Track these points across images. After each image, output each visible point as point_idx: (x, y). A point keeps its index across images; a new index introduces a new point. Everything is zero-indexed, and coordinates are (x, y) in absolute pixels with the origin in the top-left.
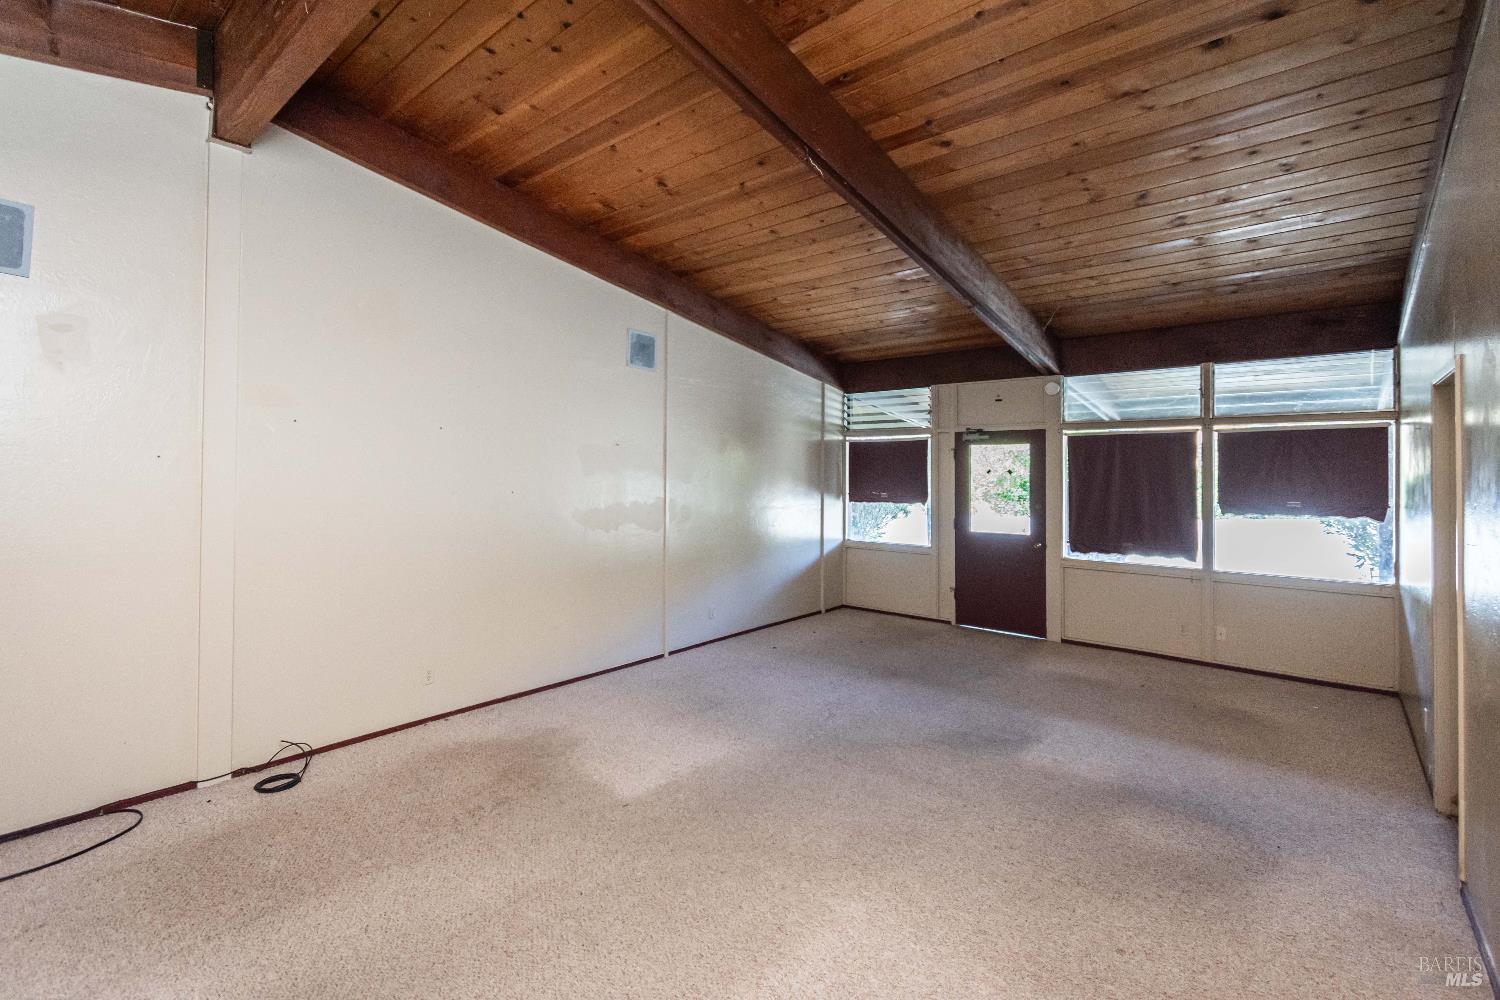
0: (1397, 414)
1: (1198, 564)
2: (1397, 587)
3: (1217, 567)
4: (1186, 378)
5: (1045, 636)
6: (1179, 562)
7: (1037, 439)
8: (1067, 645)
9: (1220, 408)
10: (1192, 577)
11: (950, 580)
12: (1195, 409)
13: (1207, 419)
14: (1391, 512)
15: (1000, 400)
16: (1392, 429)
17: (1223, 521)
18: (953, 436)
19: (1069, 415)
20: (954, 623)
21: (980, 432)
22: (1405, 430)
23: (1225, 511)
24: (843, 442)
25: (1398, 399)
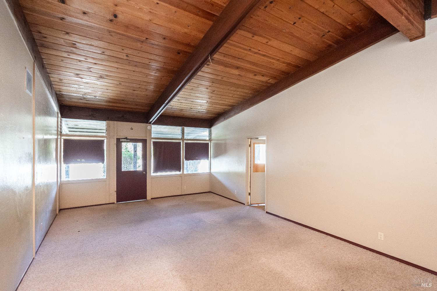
1: (181, 173)
2: (210, 172)
3: (185, 173)
4: (178, 129)
5: (146, 199)
6: (178, 173)
7: (144, 142)
8: (153, 200)
9: (185, 137)
10: (180, 176)
11: (115, 189)
12: (180, 137)
13: (183, 139)
14: (209, 158)
15: (132, 129)
17: (186, 162)
18: (116, 139)
19: (153, 136)
20: (116, 202)
21: (126, 138)
23: (186, 160)
24: (61, 139)
25: (211, 138)
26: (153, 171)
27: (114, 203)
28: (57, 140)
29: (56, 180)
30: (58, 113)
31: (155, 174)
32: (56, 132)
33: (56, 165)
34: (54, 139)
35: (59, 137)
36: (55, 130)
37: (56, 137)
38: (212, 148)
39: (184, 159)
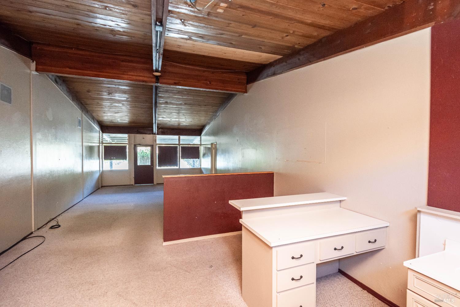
0: (201, 145)
1: (178, 167)
2: (200, 168)
3: (180, 168)
4: (176, 137)
5: (153, 184)
6: (175, 167)
7: (152, 146)
8: (158, 184)
9: (181, 143)
10: (177, 169)
11: (133, 176)
12: (178, 143)
13: (179, 144)
14: (200, 158)
15: (144, 139)
16: (200, 147)
17: (181, 160)
18: (134, 145)
19: (158, 142)
20: (134, 185)
21: (140, 144)
22: (202, 147)
23: (182, 159)
24: (102, 145)
25: (201, 143)
26: (158, 165)
27: (133, 185)
28: (99, 146)
29: (99, 169)
30: (100, 131)
31: (160, 168)
32: (98, 142)
33: (99, 161)
34: (96, 146)
35: (101, 144)
36: (98, 141)
37: (98, 145)
38: (202, 150)
39: (181, 158)
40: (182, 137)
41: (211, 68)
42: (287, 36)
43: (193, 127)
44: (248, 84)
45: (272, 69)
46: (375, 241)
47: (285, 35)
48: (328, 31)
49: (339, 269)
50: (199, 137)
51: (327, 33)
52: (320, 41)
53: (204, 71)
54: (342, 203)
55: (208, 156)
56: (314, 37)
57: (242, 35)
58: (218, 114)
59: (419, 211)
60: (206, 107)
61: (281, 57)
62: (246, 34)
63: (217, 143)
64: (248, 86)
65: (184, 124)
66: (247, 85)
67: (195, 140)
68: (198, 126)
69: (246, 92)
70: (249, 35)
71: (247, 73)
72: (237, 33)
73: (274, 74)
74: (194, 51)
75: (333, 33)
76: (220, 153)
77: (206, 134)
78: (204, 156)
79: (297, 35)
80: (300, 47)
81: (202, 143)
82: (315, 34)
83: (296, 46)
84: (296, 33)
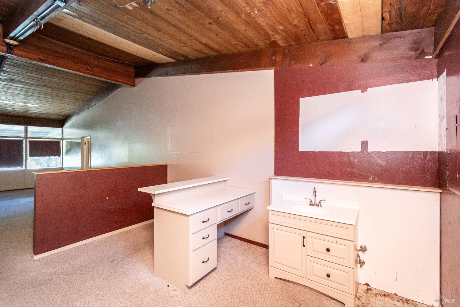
0: (62, 139)
1: (24, 168)
3: (28, 168)
4: (21, 128)
6: (20, 168)
9: (29, 135)
12: (23, 135)
13: (26, 137)
14: (61, 155)
16: (61, 142)
17: (29, 158)
22: (65, 142)
23: (30, 156)
25: (63, 137)
38: (64, 146)
39: (28, 156)
40: (31, 128)
41: (94, 52)
42: (185, 46)
43: (51, 117)
44: (137, 78)
45: (164, 70)
46: (249, 203)
47: (183, 45)
48: (215, 52)
49: (225, 233)
50: (60, 129)
51: (215, 54)
52: (209, 57)
53: (83, 54)
54: (227, 182)
55: (76, 152)
56: (205, 54)
57: (144, 34)
58: (92, 104)
59: (271, 178)
60: (76, 94)
61: (173, 61)
62: (148, 34)
63: (92, 137)
64: (137, 80)
65: (37, 111)
66: (135, 78)
67: (53, 133)
68: (59, 116)
69: (134, 85)
70: (152, 36)
71: (135, 67)
72: (139, 30)
73: (167, 75)
74: (78, 31)
75: (218, 55)
76: (96, 148)
77: (72, 127)
78: (68, 153)
79: (192, 48)
80: (192, 58)
81: (65, 137)
82: (206, 52)
83: (189, 56)
84: (193, 47)
